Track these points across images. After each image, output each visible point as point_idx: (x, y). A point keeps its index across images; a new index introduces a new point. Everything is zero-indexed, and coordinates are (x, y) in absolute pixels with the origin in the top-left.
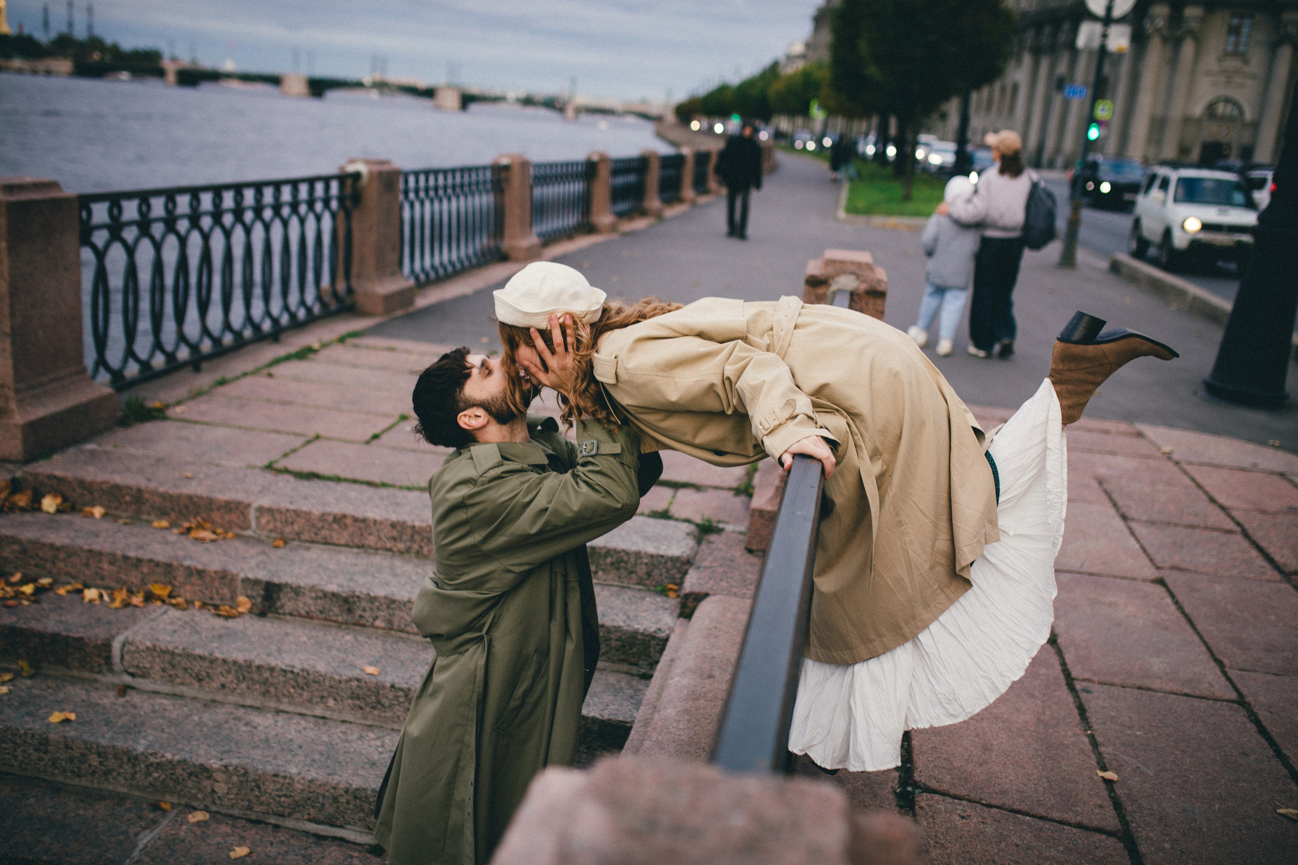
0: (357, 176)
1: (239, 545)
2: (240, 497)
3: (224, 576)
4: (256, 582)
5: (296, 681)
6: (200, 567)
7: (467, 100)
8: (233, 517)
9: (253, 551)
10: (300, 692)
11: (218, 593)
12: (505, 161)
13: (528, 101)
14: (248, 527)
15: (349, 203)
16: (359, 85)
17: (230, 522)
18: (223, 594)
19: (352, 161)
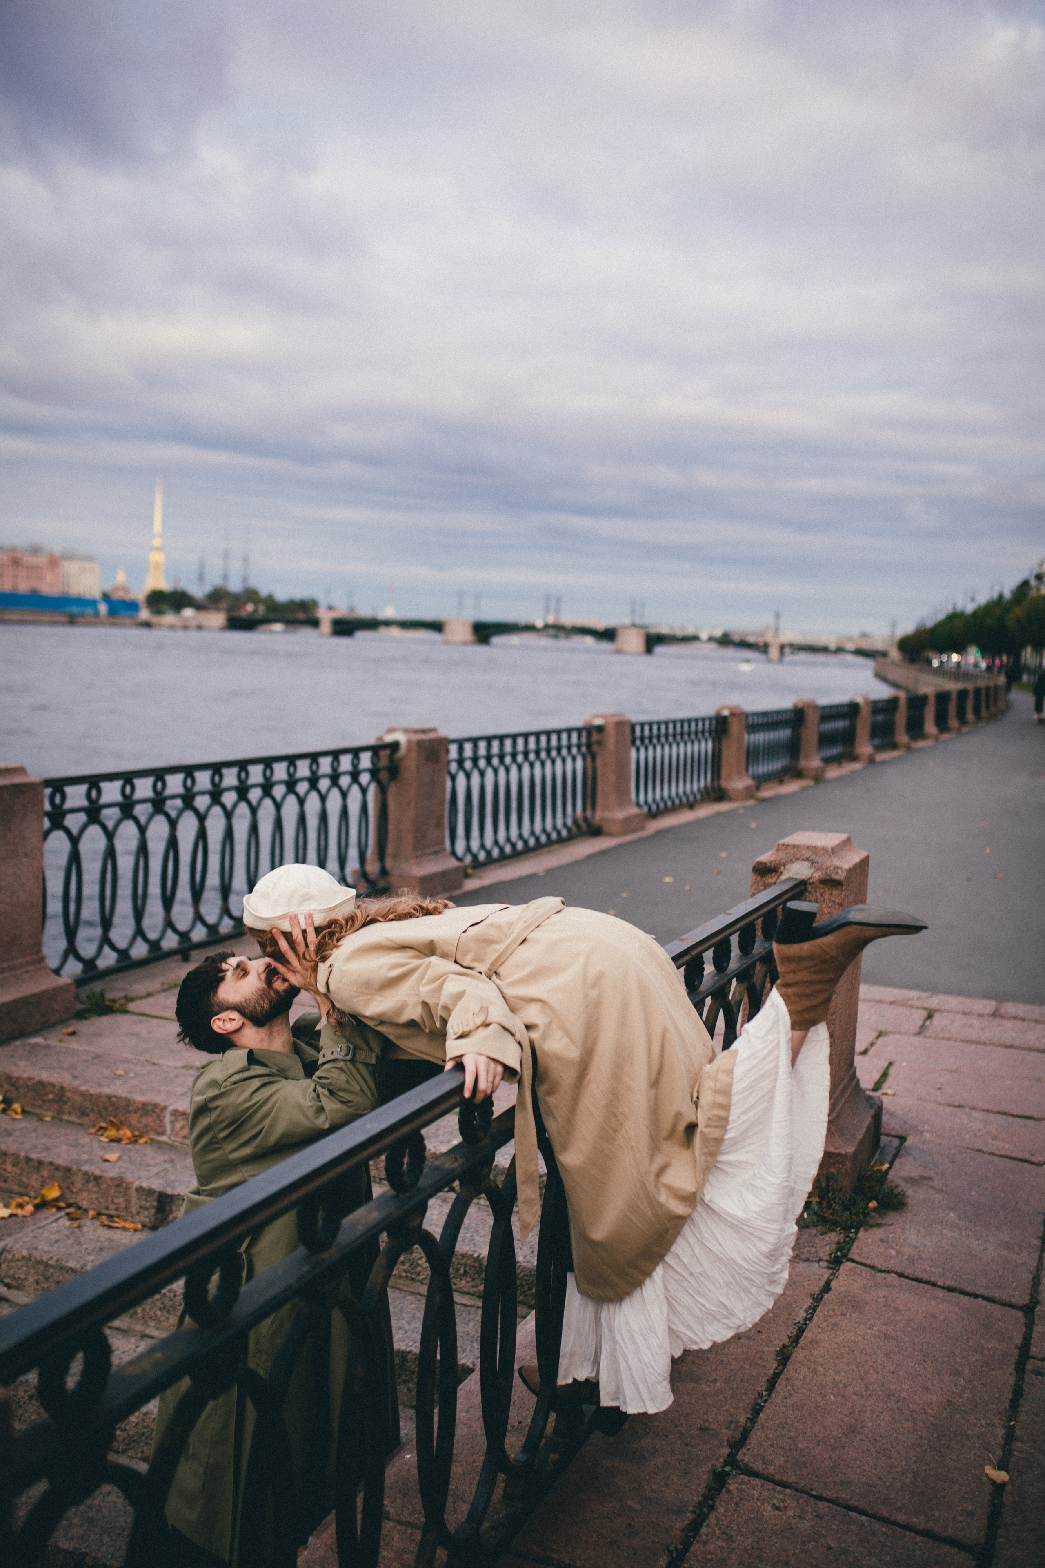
0: (394, 746)
1: (149, 1151)
2: (159, 1099)
3: (120, 1184)
4: (150, 1192)
5: (163, 1303)
6: (97, 1172)
7: (653, 641)
8: (149, 1120)
9: (160, 1158)
10: (166, 1315)
11: (113, 1202)
12: (598, 722)
13: (725, 641)
14: (163, 1133)
15: (383, 776)
16: (530, 628)
17: (146, 1126)
18: (118, 1204)
19: (391, 730)
